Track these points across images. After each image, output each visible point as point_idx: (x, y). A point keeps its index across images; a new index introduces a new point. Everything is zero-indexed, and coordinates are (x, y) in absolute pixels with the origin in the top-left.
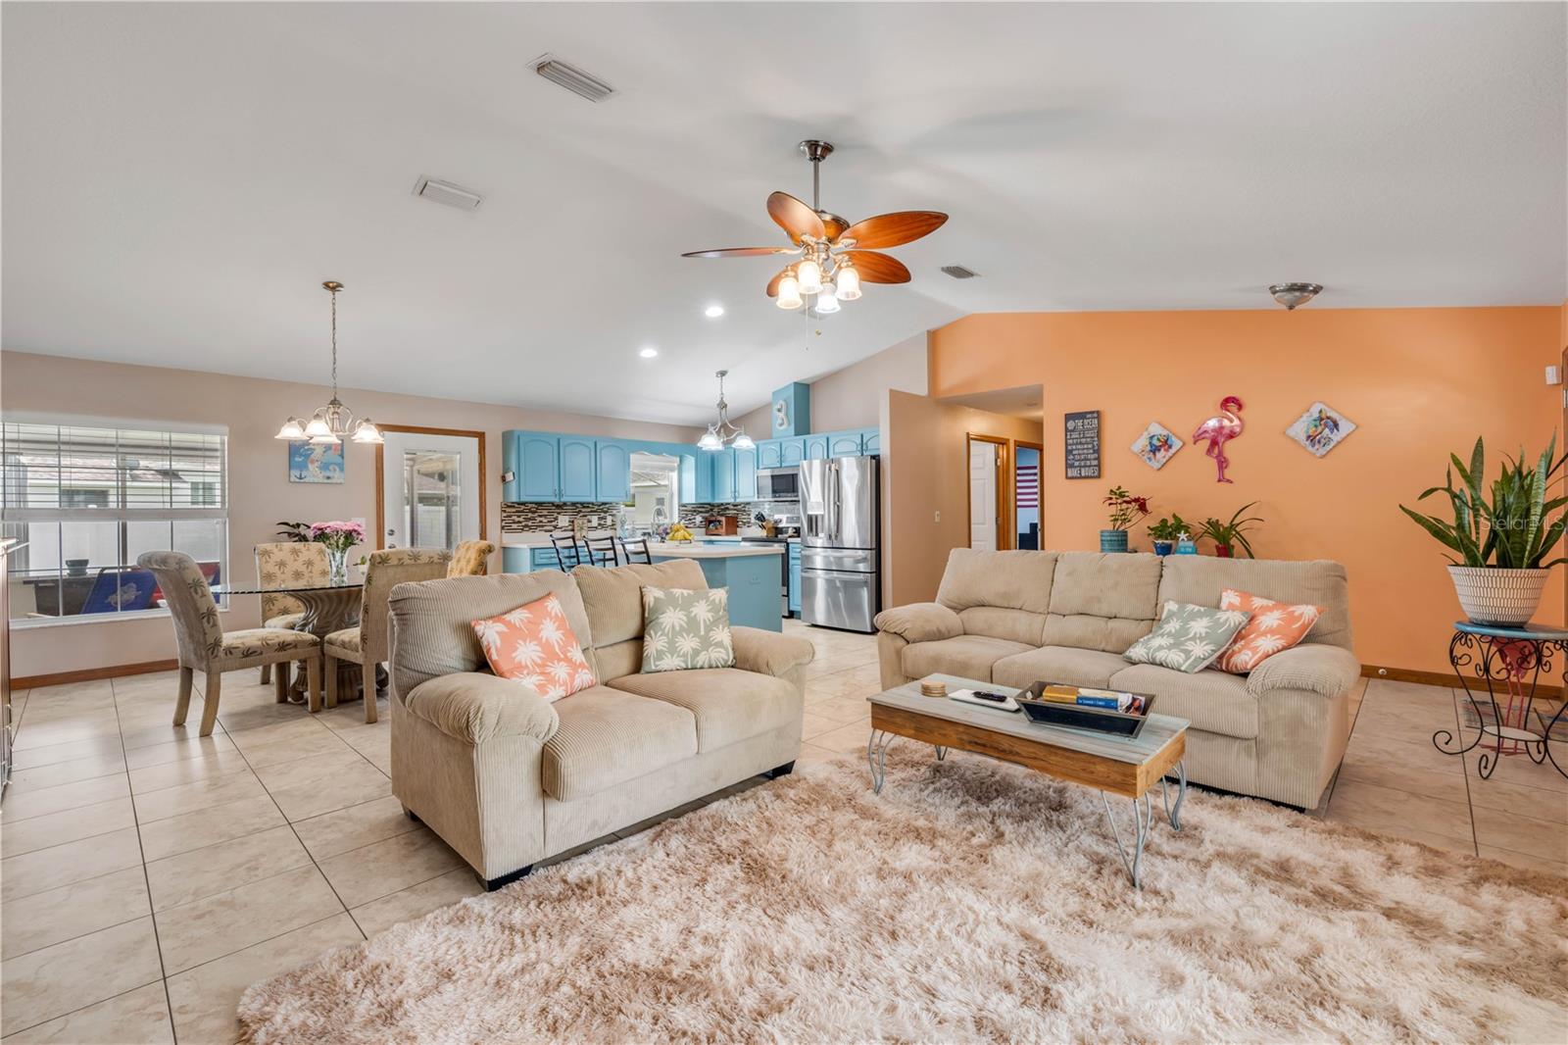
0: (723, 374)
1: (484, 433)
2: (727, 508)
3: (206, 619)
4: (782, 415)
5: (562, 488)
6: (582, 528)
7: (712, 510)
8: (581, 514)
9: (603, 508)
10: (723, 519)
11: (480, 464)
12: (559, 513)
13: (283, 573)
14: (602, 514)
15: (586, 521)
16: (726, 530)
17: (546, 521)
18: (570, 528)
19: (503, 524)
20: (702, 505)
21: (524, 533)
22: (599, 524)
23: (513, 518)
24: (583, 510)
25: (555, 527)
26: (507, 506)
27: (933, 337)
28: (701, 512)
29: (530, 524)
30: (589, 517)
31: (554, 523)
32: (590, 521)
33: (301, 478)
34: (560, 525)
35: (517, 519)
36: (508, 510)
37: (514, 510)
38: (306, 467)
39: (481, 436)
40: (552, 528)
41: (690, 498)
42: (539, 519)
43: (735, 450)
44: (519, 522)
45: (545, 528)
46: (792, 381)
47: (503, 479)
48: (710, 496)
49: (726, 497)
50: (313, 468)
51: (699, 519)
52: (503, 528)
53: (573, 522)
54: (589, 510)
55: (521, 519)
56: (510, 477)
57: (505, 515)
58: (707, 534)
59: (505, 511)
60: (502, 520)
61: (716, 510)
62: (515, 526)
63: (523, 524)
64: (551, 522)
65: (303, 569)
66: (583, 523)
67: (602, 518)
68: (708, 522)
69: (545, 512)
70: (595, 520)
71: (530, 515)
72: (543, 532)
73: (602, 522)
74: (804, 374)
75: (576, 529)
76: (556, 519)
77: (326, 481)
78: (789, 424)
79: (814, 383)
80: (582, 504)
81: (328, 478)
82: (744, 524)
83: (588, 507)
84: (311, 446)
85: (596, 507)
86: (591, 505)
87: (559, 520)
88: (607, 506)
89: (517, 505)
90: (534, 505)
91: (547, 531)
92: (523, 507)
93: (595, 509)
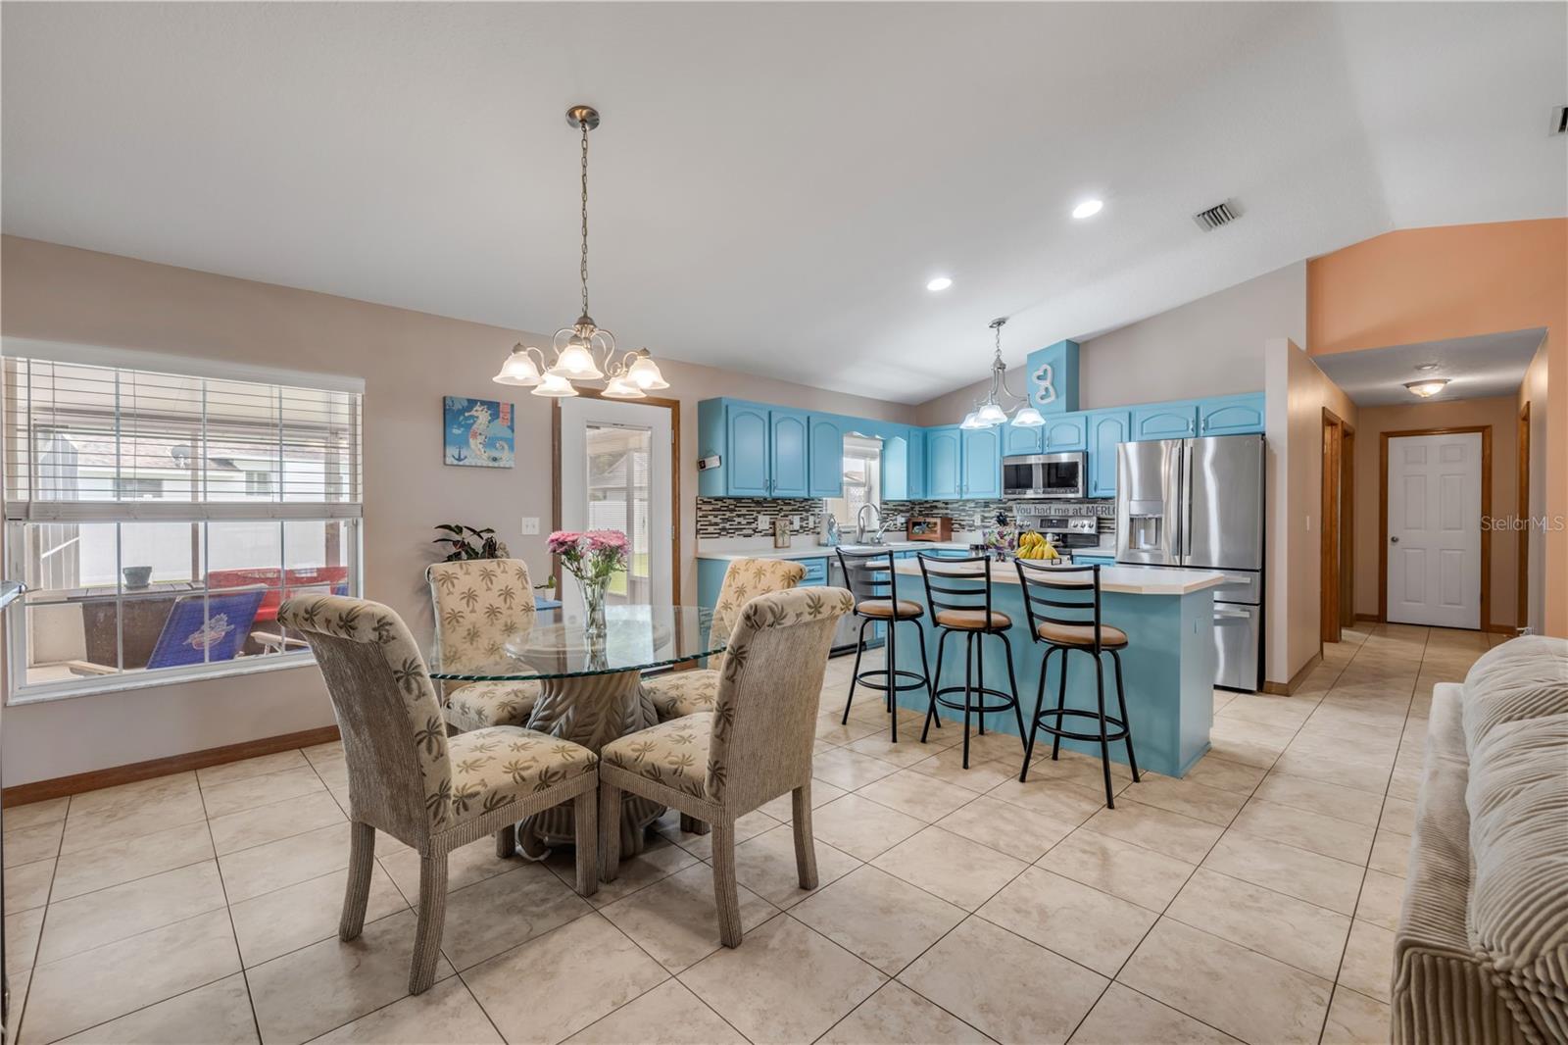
0: (1000, 323)
1: (678, 402)
2: (936, 507)
3: (424, 745)
4: (1047, 383)
5: (773, 478)
6: (783, 532)
7: (912, 508)
8: (783, 513)
9: (804, 506)
10: (938, 521)
11: (674, 445)
12: (759, 512)
13: (473, 611)
14: (805, 514)
15: (788, 523)
16: (942, 534)
17: (745, 522)
18: (771, 531)
19: (699, 526)
20: (902, 503)
21: (722, 538)
22: (801, 527)
23: (710, 518)
24: (785, 508)
25: (755, 531)
26: (703, 502)
27: (1314, 266)
28: (902, 511)
29: (728, 526)
30: (790, 517)
31: (754, 526)
32: (792, 523)
33: (459, 459)
34: (760, 528)
35: (714, 520)
36: (704, 507)
37: (711, 507)
38: (467, 443)
39: (674, 405)
40: (751, 532)
41: (898, 491)
42: (737, 520)
43: (962, 431)
44: (716, 524)
45: (744, 532)
46: (1065, 339)
47: (702, 465)
48: (921, 493)
49: (945, 489)
50: (475, 444)
51: (901, 520)
52: (697, 532)
53: (774, 523)
54: (790, 508)
55: (718, 520)
56: (713, 462)
57: (700, 514)
58: (908, 539)
59: (701, 509)
60: (697, 522)
61: (917, 508)
62: (711, 529)
63: (721, 526)
64: (751, 523)
65: (498, 603)
66: (785, 526)
67: (804, 519)
68: (910, 526)
69: (744, 511)
70: (796, 519)
71: (728, 514)
72: (742, 538)
73: (804, 524)
75: (778, 532)
76: (756, 519)
77: (491, 464)
78: (1057, 397)
79: (1086, 343)
80: (783, 499)
81: (495, 459)
82: (963, 527)
83: (789, 504)
84: (473, 413)
85: (798, 505)
86: (792, 502)
87: (759, 522)
88: (810, 502)
89: (713, 502)
90: (732, 502)
91: (745, 536)
92: (720, 504)
93: (797, 507)
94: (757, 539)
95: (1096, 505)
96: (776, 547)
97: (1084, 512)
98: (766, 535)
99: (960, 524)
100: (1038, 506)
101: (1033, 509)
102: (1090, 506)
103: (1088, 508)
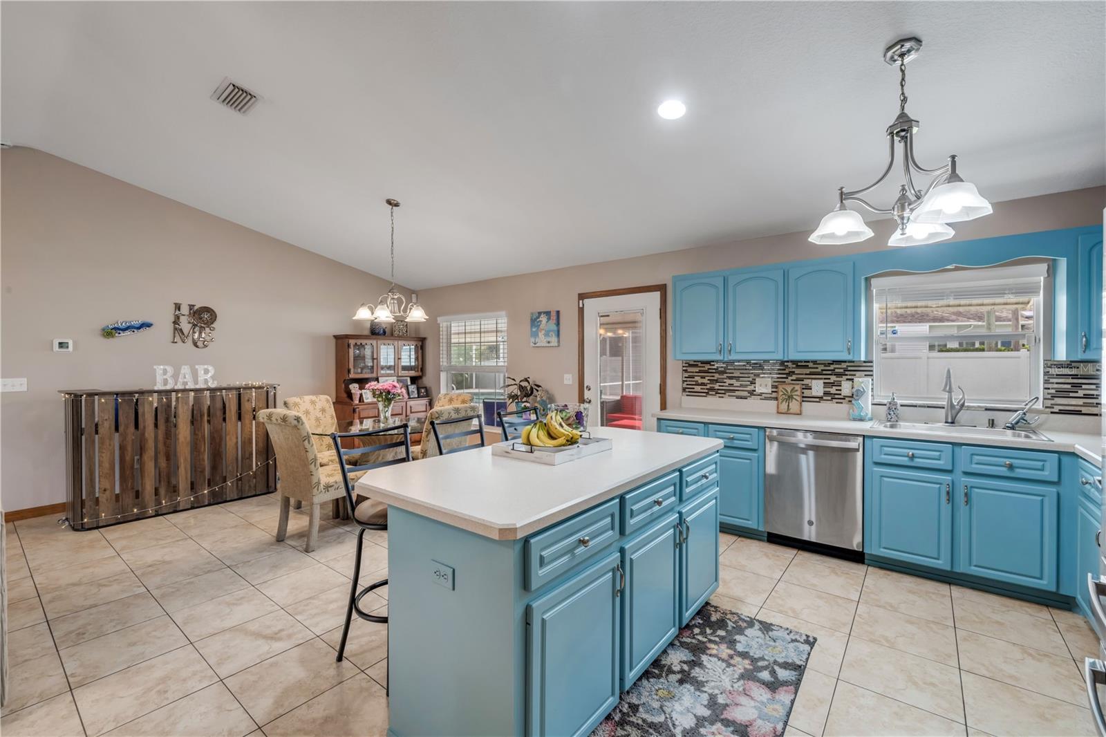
1: (665, 286)
6: (790, 397)
8: (794, 377)
9: (836, 370)
12: (757, 375)
14: (833, 378)
15: (797, 387)
17: (738, 384)
18: (773, 395)
19: (685, 386)
21: (710, 399)
22: (826, 394)
23: (696, 378)
24: (797, 371)
25: (752, 393)
26: (687, 366)
29: (717, 386)
30: (806, 382)
31: (750, 388)
32: (807, 388)
33: (535, 344)
34: (758, 391)
35: (700, 381)
36: (690, 369)
37: (697, 369)
38: (538, 335)
39: (663, 290)
40: (746, 394)
42: (728, 381)
44: (703, 384)
45: (737, 393)
50: (541, 335)
52: (684, 390)
53: (776, 387)
54: (808, 371)
55: (705, 381)
57: (687, 375)
59: (686, 371)
60: (683, 381)
62: (698, 388)
63: (708, 387)
64: (746, 386)
66: (793, 390)
67: (833, 384)
69: (737, 373)
70: (818, 385)
71: (717, 376)
72: (734, 400)
73: (833, 390)
75: (781, 397)
76: (753, 382)
77: (548, 345)
80: (796, 362)
81: (549, 342)
83: (806, 367)
84: (541, 319)
85: (822, 367)
86: (811, 365)
87: (757, 385)
88: (844, 365)
89: (700, 364)
90: (722, 365)
91: (738, 397)
92: (707, 367)
93: (819, 370)
94: (753, 403)
96: (778, 412)
98: (766, 399)
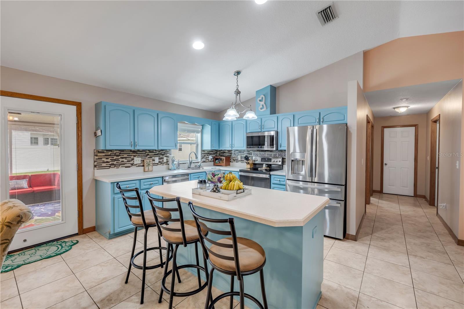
0: (238, 73)
1: (80, 103)
2: (225, 152)
4: (262, 103)
5: (136, 140)
6: (149, 165)
7: (216, 153)
8: (149, 156)
9: (162, 153)
10: (224, 158)
11: (77, 124)
12: (135, 156)
14: (161, 156)
15: (151, 160)
16: (226, 163)
17: (126, 161)
18: (142, 164)
19: (96, 164)
20: (212, 151)
21: (111, 169)
22: (159, 162)
23: (103, 159)
24: (150, 154)
25: (132, 165)
26: (97, 152)
27: (366, 54)
28: (211, 154)
29: (115, 163)
30: (153, 158)
31: (131, 162)
32: (154, 160)
34: (135, 163)
35: (105, 160)
36: (99, 154)
37: (104, 154)
39: (79, 105)
40: (129, 165)
41: (208, 147)
42: (121, 160)
44: (107, 162)
45: (126, 165)
46: (270, 85)
47: (95, 134)
48: (217, 147)
49: (226, 146)
51: (210, 157)
52: (95, 166)
53: (143, 161)
54: (153, 154)
55: (109, 160)
56: (99, 133)
57: (97, 158)
58: (214, 165)
59: (97, 155)
60: (95, 161)
61: (218, 153)
62: (104, 165)
63: (110, 163)
64: (130, 161)
66: (150, 162)
67: (161, 158)
68: (215, 159)
69: (125, 156)
70: (157, 160)
71: (115, 157)
72: (124, 168)
73: (161, 161)
74: (275, 81)
75: (145, 165)
76: (133, 159)
78: (267, 109)
79: (279, 87)
80: (149, 150)
82: (234, 160)
83: (153, 152)
85: (158, 152)
86: (154, 151)
87: (135, 160)
88: (164, 151)
89: (105, 152)
90: (118, 151)
91: (126, 167)
92: (110, 153)
93: (157, 153)
94: (133, 168)
95: (282, 153)
96: (144, 171)
97: (277, 155)
98: (139, 166)
99: (233, 159)
100: (261, 153)
101: (259, 154)
102: (280, 153)
103: (279, 154)
